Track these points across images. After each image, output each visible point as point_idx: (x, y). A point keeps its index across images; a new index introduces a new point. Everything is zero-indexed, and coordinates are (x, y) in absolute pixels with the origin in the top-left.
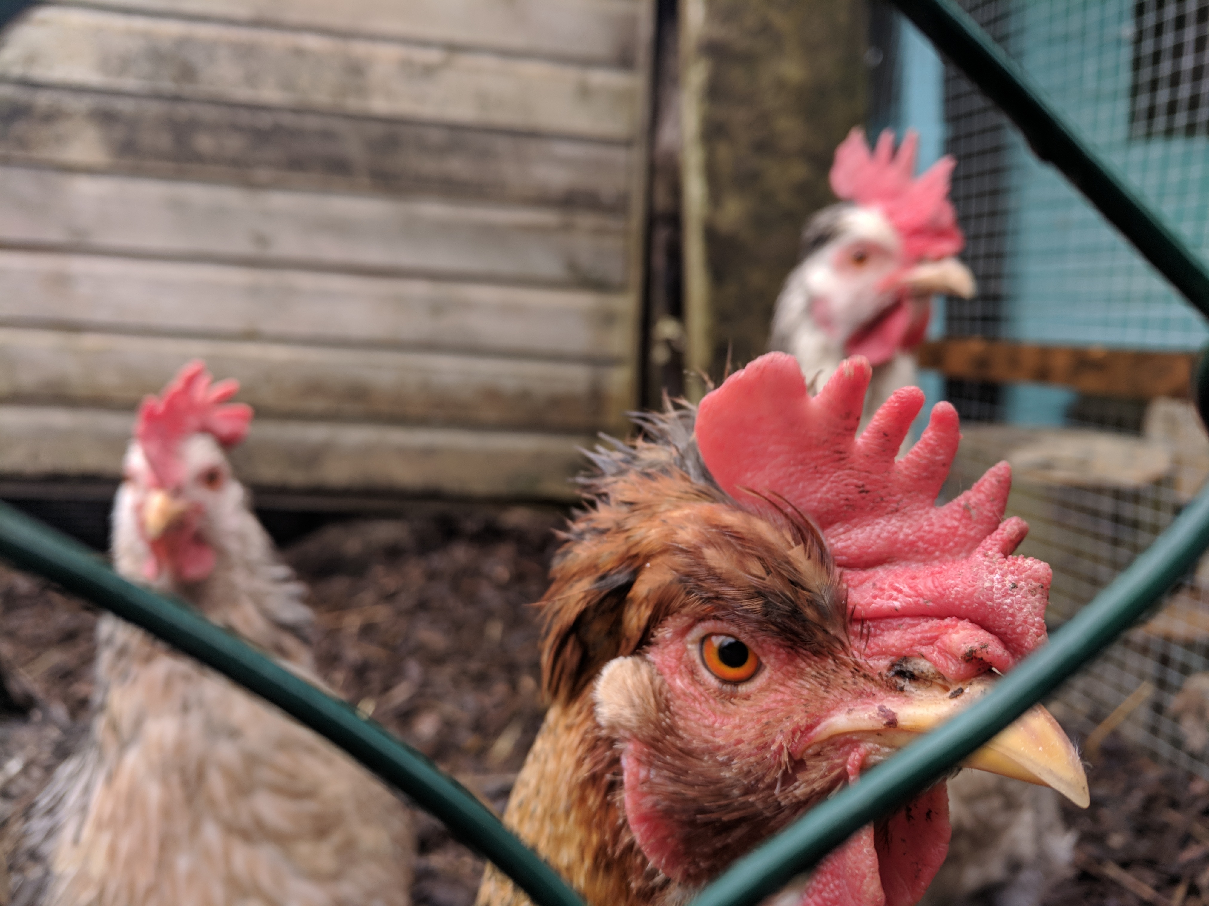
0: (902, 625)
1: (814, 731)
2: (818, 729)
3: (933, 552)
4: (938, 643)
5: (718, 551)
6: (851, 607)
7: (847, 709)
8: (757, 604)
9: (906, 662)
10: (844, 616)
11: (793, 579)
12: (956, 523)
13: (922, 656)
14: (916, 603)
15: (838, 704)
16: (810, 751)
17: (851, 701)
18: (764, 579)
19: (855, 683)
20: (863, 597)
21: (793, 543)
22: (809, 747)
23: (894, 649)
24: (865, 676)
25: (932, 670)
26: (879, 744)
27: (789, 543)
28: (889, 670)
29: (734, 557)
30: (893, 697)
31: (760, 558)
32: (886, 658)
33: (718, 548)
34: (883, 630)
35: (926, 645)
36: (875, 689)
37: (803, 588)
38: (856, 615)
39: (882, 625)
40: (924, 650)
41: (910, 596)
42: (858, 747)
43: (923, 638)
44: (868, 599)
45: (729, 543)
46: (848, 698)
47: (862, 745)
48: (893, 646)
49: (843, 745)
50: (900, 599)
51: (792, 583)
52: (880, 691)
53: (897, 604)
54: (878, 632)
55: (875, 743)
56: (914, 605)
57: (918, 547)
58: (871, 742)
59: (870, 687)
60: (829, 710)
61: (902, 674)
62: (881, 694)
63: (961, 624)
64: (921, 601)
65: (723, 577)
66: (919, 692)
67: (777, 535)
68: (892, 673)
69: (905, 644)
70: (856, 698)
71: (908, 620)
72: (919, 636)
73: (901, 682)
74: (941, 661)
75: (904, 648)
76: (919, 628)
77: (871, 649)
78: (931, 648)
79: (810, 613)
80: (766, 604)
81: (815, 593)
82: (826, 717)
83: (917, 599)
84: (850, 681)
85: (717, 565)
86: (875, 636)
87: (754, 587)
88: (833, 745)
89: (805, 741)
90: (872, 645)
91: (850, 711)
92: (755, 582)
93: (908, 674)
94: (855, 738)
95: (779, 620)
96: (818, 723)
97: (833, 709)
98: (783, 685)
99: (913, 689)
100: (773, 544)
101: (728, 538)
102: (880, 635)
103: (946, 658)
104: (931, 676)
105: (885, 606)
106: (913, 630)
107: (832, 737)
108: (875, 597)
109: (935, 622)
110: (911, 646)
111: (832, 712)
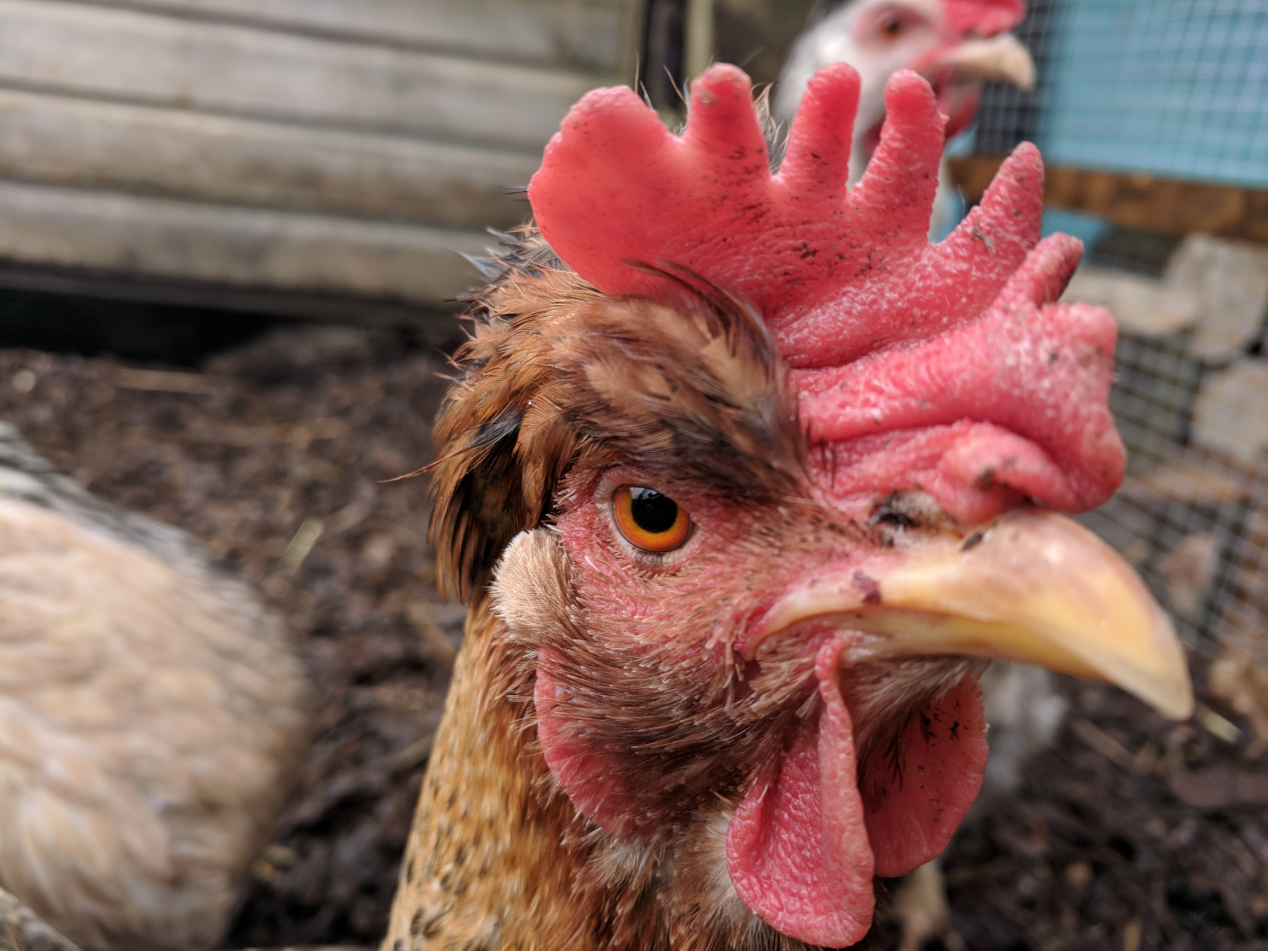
0: (888, 442)
1: (766, 617)
2: (771, 613)
3: (939, 319)
4: (941, 465)
5: (603, 365)
6: (804, 424)
7: (809, 580)
8: (664, 439)
9: (898, 499)
10: (795, 439)
11: (712, 392)
12: (964, 266)
13: (920, 488)
14: (906, 407)
15: (797, 573)
16: (764, 647)
17: (815, 567)
18: (667, 399)
19: (818, 540)
20: (825, 408)
21: (709, 336)
22: (762, 641)
23: (876, 482)
24: (832, 527)
25: (935, 508)
26: (863, 630)
27: (702, 335)
28: (871, 514)
29: (625, 370)
30: (877, 556)
31: (660, 367)
32: (866, 497)
33: (604, 361)
34: (861, 454)
35: (925, 468)
36: (849, 547)
37: (728, 405)
38: (814, 436)
39: (859, 447)
40: (921, 477)
41: (894, 398)
42: (832, 636)
43: (920, 458)
44: (833, 408)
45: (618, 352)
46: (810, 564)
47: (837, 634)
48: (875, 476)
49: (811, 635)
50: (882, 404)
51: (710, 398)
52: (857, 548)
53: (876, 413)
54: (855, 457)
55: (855, 629)
56: (901, 410)
57: (912, 316)
58: (850, 629)
59: (845, 545)
60: (785, 584)
61: (893, 519)
62: (858, 553)
63: (977, 428)
64: (913, 403)
65: (613, 404)
66: (918, 545)
67: (685, 326)
68: (876, 518)
69: (893, 471)
70: (823, 563)
71: (897, 434)
72: (912, 456)
73: (889, 531)
74: (947, 491)
75: (891, 478)
76: (912, 444)
77: (842, 484)
78: (932, 473)
79: (741, 441)
80: (677, 438)
81: (747, 410)
82: (781, 594)
83: (906, 400)
84: (811, 538)
85: (603, 389)
86: (849, 464)
87: (656, 414)
88: (797, 635)
89: (756, 633)
90: (845, 479)
91: (813, 583)
92: (656, 405)
93: (900, 518)
94: (825, 623)
95: (699, 459)
96: (770, 605)
97: (791, 581)
98: (721, 550)
99: (908, 541)
100: (678, 342)
101: (615, 343)
102: (858, 461)
103: (954, 487)
104: (933, 519)
105: (859, 419)
106: (904, 448)
107: (793, 624)
108: (843, 406)
109: (938, 431)
110: (902, 473)
111: (790, 587)
